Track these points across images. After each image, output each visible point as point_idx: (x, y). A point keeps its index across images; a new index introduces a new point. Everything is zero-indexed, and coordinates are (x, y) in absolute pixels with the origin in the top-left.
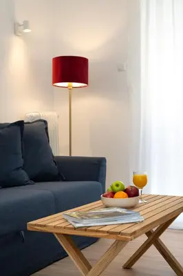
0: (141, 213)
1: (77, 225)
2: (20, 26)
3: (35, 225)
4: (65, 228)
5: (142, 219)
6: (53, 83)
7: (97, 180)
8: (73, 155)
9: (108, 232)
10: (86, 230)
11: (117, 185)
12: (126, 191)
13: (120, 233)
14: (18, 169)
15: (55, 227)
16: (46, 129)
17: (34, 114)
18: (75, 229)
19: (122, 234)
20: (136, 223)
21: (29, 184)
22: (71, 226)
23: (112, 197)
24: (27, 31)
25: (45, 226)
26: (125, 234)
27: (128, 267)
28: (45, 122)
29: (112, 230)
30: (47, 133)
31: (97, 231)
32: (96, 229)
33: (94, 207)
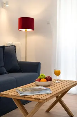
0: (51, 89)
1: (21, 95)
2: (5, 4)
3: (3, 94)
4: (16, 96)
5: (51, 92)
6: (19, 29)
7: (36, 72)
8: (27, 61)
9: (34, 98)
10: (25, 97)
11: (42, 76)
12: (46, 78)
13: (40, 99)
14: (1, 67)
15: (11, 95)
16: (15, 49)
17: (10, 43)
18: (20, 96)
19: (41, 100)
20: (48, 94)
21: (6, 74)
22: (18, 95)
23: (40, 81)
24: (7, 6)
25: (7, 95)
26: (42, 100)
27: (48, 111)
28: (15, 46)
29: (36, 98)
30: (15, 51)
31: (30, 98)
32: (29, 96)
33: (30, 86)
